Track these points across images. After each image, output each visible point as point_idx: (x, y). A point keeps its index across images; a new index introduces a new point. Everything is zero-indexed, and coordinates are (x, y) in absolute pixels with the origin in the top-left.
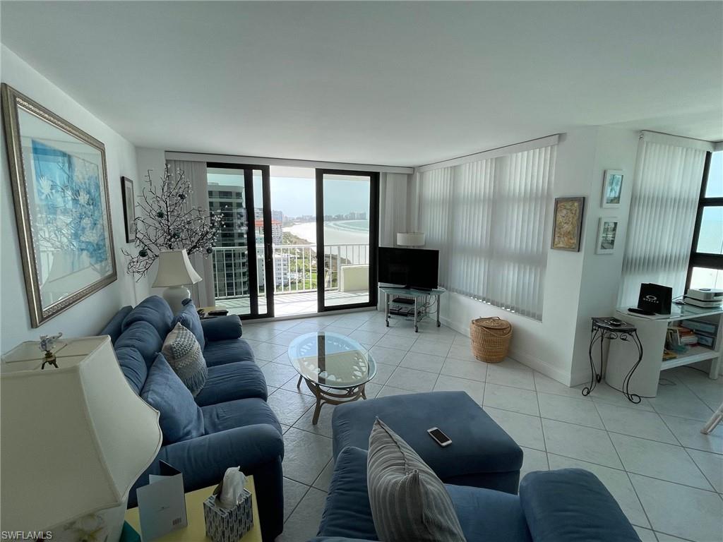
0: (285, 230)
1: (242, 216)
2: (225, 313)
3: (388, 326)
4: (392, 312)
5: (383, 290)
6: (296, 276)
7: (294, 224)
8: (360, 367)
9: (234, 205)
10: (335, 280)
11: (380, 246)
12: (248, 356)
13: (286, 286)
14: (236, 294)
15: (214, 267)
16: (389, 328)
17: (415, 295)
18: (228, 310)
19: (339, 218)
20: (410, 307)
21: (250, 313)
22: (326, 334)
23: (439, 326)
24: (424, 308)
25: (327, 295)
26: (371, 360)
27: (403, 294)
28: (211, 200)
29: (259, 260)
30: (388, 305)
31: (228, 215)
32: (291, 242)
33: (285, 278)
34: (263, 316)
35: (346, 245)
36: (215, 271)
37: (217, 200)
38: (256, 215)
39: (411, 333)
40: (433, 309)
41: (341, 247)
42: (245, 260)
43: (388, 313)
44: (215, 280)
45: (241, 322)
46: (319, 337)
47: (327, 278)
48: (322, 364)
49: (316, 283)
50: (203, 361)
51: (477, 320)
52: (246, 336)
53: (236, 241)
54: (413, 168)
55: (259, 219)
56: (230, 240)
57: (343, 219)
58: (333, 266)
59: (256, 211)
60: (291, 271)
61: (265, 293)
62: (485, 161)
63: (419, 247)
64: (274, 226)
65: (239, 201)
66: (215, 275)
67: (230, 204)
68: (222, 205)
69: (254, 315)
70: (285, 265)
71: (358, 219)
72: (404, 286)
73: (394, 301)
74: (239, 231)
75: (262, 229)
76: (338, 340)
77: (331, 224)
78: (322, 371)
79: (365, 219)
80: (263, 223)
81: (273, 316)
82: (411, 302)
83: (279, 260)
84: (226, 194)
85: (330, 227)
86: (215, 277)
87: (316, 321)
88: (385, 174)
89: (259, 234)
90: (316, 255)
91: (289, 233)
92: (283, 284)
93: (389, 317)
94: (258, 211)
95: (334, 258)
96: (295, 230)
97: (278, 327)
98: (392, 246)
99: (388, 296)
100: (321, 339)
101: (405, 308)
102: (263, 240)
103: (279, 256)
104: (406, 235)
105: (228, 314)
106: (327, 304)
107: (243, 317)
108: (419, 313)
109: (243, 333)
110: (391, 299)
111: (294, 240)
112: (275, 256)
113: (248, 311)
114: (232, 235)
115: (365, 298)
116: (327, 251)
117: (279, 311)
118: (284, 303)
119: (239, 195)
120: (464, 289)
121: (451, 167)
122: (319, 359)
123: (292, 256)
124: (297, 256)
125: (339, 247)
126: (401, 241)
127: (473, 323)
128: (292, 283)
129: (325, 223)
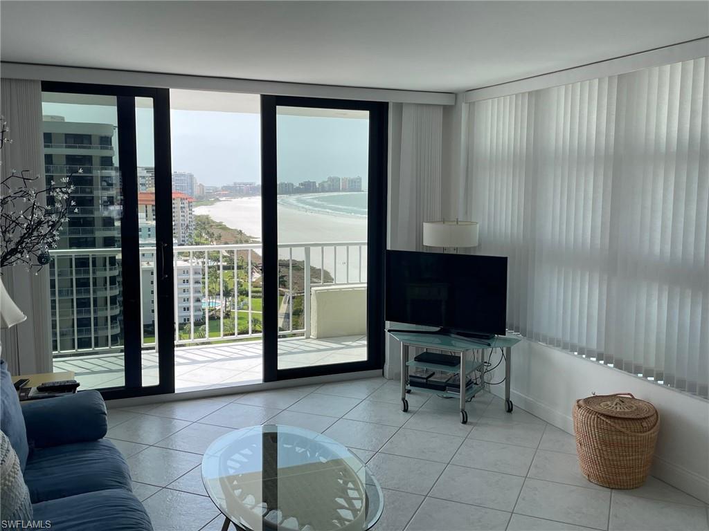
0: (199, 211)
1: (111, 185)
2: (72, 386)
3: (406, 410)
4: (414, 382)
5: (396, 338)
6: (220, 304)
7: (218, 200)
8: (349, 500)
9: (96, 162)
10: (298, 313)
11: (389, 248)
12: (118, 477)
13: (199, 323)
14: (96, 345)
15: (53, 286)
16: (407, 416)
17: (461, 347)
18: (78, 379)
19: (308, 188)
20: (450, 372)
21: (124, 385)
22: (281, 430)
23: (510, 410)
24: (478, 374)
25: (282, 345)
26: (370, 484)
27: (435, 345)
28: (49, 151)
29: (145, 271)
30: (406, 367)
31: (82, 182)
32: (211, 235)
33: (197, 309)
34: (151, 391)
35: (323, 245)
36: (53, 293)
37: (61, 151)
38: (140, 181)
39: (452, 426)
40: (498, 375)
41: (312, 248)
42: (116, 273)
43: (406, 383)
44: (54, 314)
45: (104, 405)
46: (265, 435)
47: (283, 308)
48: (270, 495)
49: (261, 319)
50: (23, 491)
51: (587, 401)
52: (116, 435)
53: (100, 234)
54: (454, 94)
55: (146, 189)
56: (85, 232)
57: (316, 191)
58: (294, 283)
59: (140, 173)
60: (211, 294)
61: (155, 343)
62: (596, 81)
63: (466, 249)
64: (176, 204)
65: (105, 153)
66: (53, 302)
67: (87, 160)
68: (71, 160)
69: (133, 387)
70: (197, 282)
71: (344, 190)
72: (437, 329)
73: (418, 359)
74: (106, 214)
75: (151, 209)
76: (303, 442)
77: (292, 199)
78: (270, 509)
79: (360, 190)
80: (153, 197)
81: (173, 390)
82: (452, 361)
83: (186, 271)
84: (79, 138)
85: (291, 205)
86: (53, 307)
87: (257, 401)
88: (400, 106)
89: (146, 221)
90: (260, 262)
91: (207, 217)
92: (192, 321)
93: (409, 392)
94: (144, 173)
95: (298, 267)
96: (219, 212)
97: (183, 414)
98: (412, 248)
99: (406, 349)
100: (270, 440)
101: (441, 373)
102: (153, 232)
103: (186, 264)
104: (439, 226)
105: (78, 389)
106: (283, 364)
107: (109, 394)
108: (469, 384)
109: (108, 427)
110: (413, 354)
111: (216, 232)
112: (178, 263)
113: (119, 381)
114: (89, 223)
115: (358, 352)
116: (283, 255)
117: (184, 381)
118: (194, 362)
119: (106, 141)
120: (560, 336)
121: (529, 93)
122: (264, 482)
123: (212, 263)
124: (222, 263)
125: (307, 248)
126: (432, 238)
127: (580, 407)
128: (211, 318)
129: (280, 198)
